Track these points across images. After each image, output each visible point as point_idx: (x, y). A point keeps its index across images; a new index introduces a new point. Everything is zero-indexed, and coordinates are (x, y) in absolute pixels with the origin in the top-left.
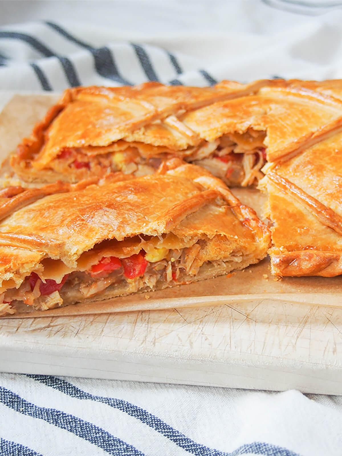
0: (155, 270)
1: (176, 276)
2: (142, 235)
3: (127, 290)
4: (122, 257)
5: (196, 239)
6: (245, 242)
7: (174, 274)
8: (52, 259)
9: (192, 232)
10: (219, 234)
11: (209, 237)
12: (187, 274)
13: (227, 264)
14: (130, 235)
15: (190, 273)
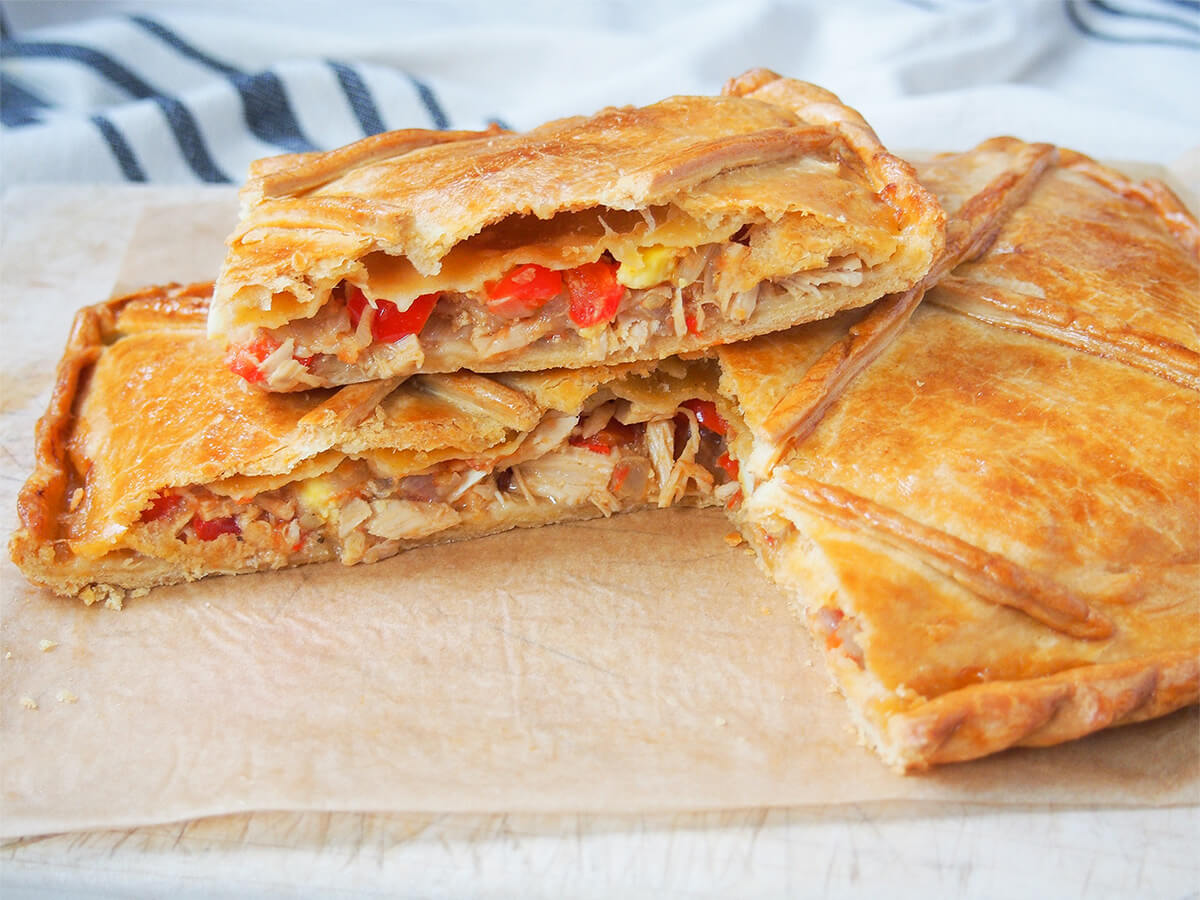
0: (645, 308)
1: (695, 324)
2: (602, 208)
3: (581, 355)
4: (557, 266)
5: (738, 223)
6: (867, 233)
7: (690, 321)
8: (387, 253)
9: (723, 204)
10: (796, 210)
11: (768, 216)
12: (726, 319)
13: (825, 292)
14: (568, 205)
15: (732, 317)
